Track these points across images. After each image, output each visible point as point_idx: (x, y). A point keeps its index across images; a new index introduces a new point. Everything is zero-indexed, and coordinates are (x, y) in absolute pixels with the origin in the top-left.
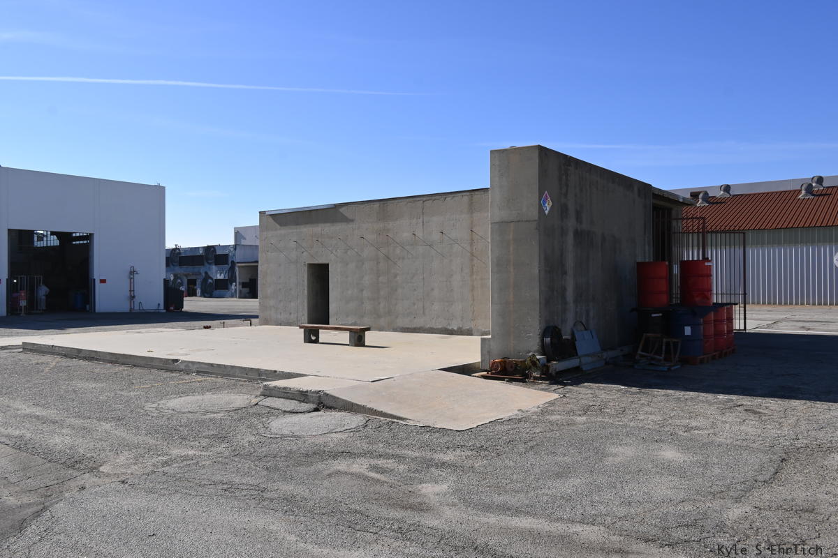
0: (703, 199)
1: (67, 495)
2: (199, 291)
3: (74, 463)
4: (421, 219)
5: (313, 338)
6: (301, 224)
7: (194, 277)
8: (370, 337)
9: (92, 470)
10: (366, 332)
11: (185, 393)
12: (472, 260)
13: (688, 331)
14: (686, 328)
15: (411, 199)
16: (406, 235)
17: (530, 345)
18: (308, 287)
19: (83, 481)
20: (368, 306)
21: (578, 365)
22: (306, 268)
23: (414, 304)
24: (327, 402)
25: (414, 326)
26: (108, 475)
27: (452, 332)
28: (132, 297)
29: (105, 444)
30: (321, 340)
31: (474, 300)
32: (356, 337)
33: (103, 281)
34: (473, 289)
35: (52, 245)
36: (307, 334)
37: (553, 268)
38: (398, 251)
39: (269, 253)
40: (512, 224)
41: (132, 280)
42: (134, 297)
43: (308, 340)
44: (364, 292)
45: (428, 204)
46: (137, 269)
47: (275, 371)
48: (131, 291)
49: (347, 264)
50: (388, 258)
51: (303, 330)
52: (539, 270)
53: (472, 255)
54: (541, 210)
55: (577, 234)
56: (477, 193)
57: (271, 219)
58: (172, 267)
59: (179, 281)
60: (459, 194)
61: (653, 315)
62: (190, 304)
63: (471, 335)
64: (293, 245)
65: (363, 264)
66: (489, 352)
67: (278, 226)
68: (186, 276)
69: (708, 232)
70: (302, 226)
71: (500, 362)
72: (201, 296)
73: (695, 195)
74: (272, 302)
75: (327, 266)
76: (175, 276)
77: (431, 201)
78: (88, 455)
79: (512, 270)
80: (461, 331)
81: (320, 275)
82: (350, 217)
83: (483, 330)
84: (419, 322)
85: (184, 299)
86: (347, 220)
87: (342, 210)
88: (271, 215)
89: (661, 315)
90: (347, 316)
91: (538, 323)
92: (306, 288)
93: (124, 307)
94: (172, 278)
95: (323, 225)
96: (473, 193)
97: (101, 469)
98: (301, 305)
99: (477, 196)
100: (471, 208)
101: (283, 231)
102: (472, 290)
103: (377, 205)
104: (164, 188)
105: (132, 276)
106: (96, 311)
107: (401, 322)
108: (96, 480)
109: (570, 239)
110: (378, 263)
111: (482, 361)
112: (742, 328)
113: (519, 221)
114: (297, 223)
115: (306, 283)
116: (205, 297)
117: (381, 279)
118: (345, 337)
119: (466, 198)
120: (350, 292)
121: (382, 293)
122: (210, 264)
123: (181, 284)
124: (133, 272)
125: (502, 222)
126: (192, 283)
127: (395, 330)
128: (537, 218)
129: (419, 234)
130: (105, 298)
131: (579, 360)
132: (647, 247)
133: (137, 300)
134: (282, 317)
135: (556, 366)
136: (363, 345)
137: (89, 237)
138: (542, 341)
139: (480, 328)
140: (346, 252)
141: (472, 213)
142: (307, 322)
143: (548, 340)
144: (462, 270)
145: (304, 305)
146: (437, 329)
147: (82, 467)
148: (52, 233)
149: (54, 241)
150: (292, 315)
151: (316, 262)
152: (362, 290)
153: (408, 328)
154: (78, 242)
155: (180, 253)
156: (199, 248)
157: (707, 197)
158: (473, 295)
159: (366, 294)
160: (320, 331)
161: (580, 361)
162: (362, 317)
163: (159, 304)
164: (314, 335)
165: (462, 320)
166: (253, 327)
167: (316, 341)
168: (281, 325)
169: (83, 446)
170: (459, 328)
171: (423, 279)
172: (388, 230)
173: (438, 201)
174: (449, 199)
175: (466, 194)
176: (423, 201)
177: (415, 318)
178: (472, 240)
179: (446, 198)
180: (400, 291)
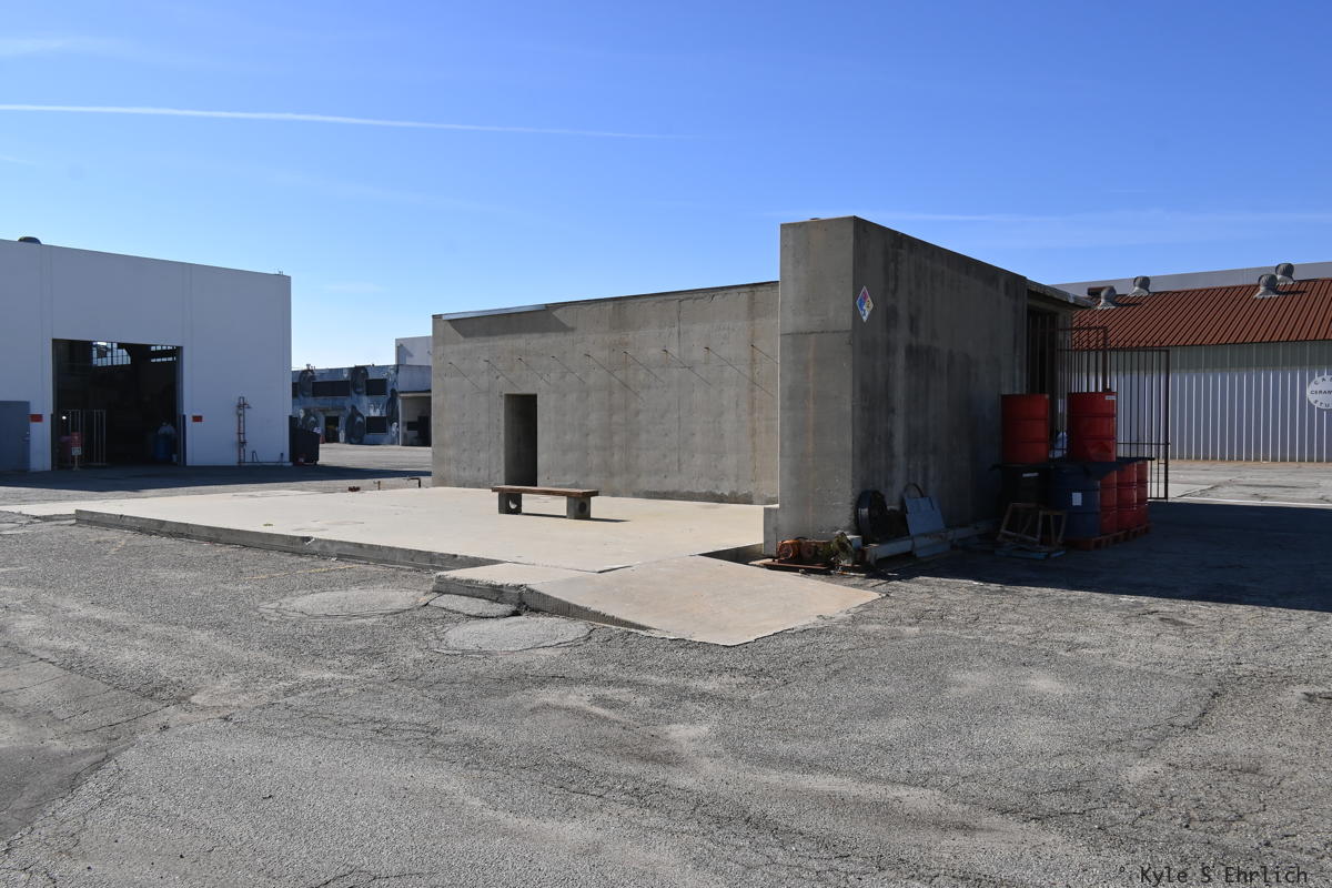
0: (1106, 298)
1: (141, 737)
2: (342, 435)
3: (153, 691)
4: (676, 328)
5: (513, 506)
6: (496, 334)
7: (333, 414)
8: (598, 505)
9: (178, 701)
10: (592, 498)
11: (319, 587)
12: (752, 390)
13: (1077, 499)
14: (1074, 494)
15: (662, 298)
16: (653, 352)
17: (837, 519)
18: (506, 430)
19: (166, 717)
20: (595, 459)
21: (909, 549)
22: (503, 402)
23: (665, 456)
24: (532, 602)
25: (665, 490)
26: (203, 709)
27: (721, 499)
28: (242, 444)
29: (199, 663)
30: (523, 511)
31: (754, 451)
32: (577, 507)
33: (197, 419)
34: (754, 432)
35: (120, 363)
36: (504, 502)
37: (873, 402)
38: (642, 376)
39: (446, 379)
40: (813, 335)
41: (242, 418)
42: (244, 443)
43: (505, 509)
44: (590, 437)
45: (687, 304)
46: (248, 400)
47: (456, 556)
48: (239, 433)
49: (565, 396)
50: (626, 386)
51: (497, 494)
52: (853, 406)
53: (753, 382)
54: (856, 315)
55: (911, 352)
56: (760, 288)
57: (450, 328)
58: (302, 397)
59: (313, 419)
60: (733, 291)
61: (1025, 475)
62: (329, 454)
63: (751, 503)
64: (482, 365)
65: (588, 396)
66: (776, 529)
67: (462, 338)
68: (323, 411)
69: (1112, 349)
70: (497, 338)
71: (792, 544)
72: (345, 442)
73: (1094, 293)
74: (451, 452)
75: (534, 397)
76: (307, 411)
77: (691, 301)
78: (174, 679)
79: (811, 406)
80: (736, 498)
81: (523, 411)
82: (570, 325)
83: (769, 496)
84: (670, 484)
85: (321, 446)
86: (564, 329)
87: (557, 313)
88: (450, 321)
89: (1036, 474)
90: (565, 474)
91: (850, 485)
92: (502, 431)
93: (230, 458)
94: (302, 415)
95: (528, 336)
96: (754, 289)
97: (193, 699)
98: (494, 457)
99: (760, 294)
100: (753, 312)
101: (468, 345)
102: (753, 435)
103: (610, 306)
104: (289, 278)
105: (241, 412)
106: (189, 462)
107: (645, 483)
108: (186, 715)
109: (900, 359)
110: (611, 393)
111: (766, 542)
112: (1162, 495)
113: (823, 332)
114: (489, 333)
115: (502, 424)
116: (352, 443)
117: (615, 418)
118: (560, 505)
119: (744, 297)
120: (568, 437)
121: (616, 439)
122: (358, 394)
123: (316, 424)
124: (242, 406)
125: (798, 333)
126: (332, 421)
127: (636, 495)
128: (850, 328)
129: (674, 350)
130: (201, 443)
131: (910, 542)
132: (1017, 372)
133: (248, 449)
134: (466, 474)
135: (876, 550)
136: (588, 517)
137: (176, 352)
138: (856, 513)
139: (764, 492)
140: (563, 377)
141: (753, 319)
142: (503, 482)
143: (865, 511)
144: (737, 405)
145: (500, 458)
146: (700, 494)
147: (165, 696)
148: (121, 346)
149: (123, 358)
150: (482, 471)
151: (517, 392)
152: (587, 435)
153: (655, 493)
154: (159, 360)
155: (313, 377)
156: (342, 369)
157: (1112, 296)
158: (754, 443)
159: (593, 440)
160: (523, 495)
161: (913, 545)
162: (587, 475)
163: (282, 454)
164: (514, 502)
165: (736, 481)
166: (423, 489)
167: (518, 511)
168: (464, 486)
169: (167, 666)
170: (733, 493)
171: (679, 418)
172: (626, 344)
173: (702, 300)
174: (718, 298)
175: (744, 290)
176: (680, 301)
177: (666, 477)
178: (753, 360)
179: (714, 296)
180: (643, 437)
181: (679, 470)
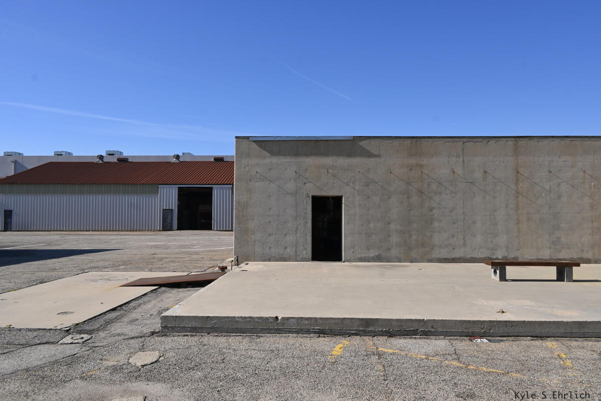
4: (461, 158)
12: (517, 197)
16: (444, 172)
20: (396, 239)
22: (310, 201)
23: (453, 236)
25: (454, 257)
31: (519, 232)
38: (434, 186)
44: (392, 225)
49: (369, 197)
53: (518, 193)
56: (522, 139)
60: (504, 139)
64: (290, 175)
65: (389, 198)
70: (304, 157)
77: (471, 143)
84: (458, 254)
86: (369, 155)
87: (363, 143)
90: (368, 249)
95: (335, 158)
96: (517, 139)
99: (522, 142)
100: (516, 152)
103: (409, 141)
114: (297, 154)
117: (413, 212)
119: (511, 143)
120: (372, 225)
121: (414, 226)
129: (459, 171)
134: (273, 252)
140: (367, 186)
141: (517, 156)
144: (507, 206)
145: (306, 239)
150: (288, 250)
151: (325, 194)
152: (389, 223)
158: (519, 228)
165: (507, 250)
170: (504, 257)
171: (464, 213)
172: (422, 166)
173: (480, 143)
174: (492, 142)
175: (510, 139)
176: (464, 143)
177: (454, 249)
178: (518, 180)
179: (489, 141)
180: (436, 224)
181: (465, 244)
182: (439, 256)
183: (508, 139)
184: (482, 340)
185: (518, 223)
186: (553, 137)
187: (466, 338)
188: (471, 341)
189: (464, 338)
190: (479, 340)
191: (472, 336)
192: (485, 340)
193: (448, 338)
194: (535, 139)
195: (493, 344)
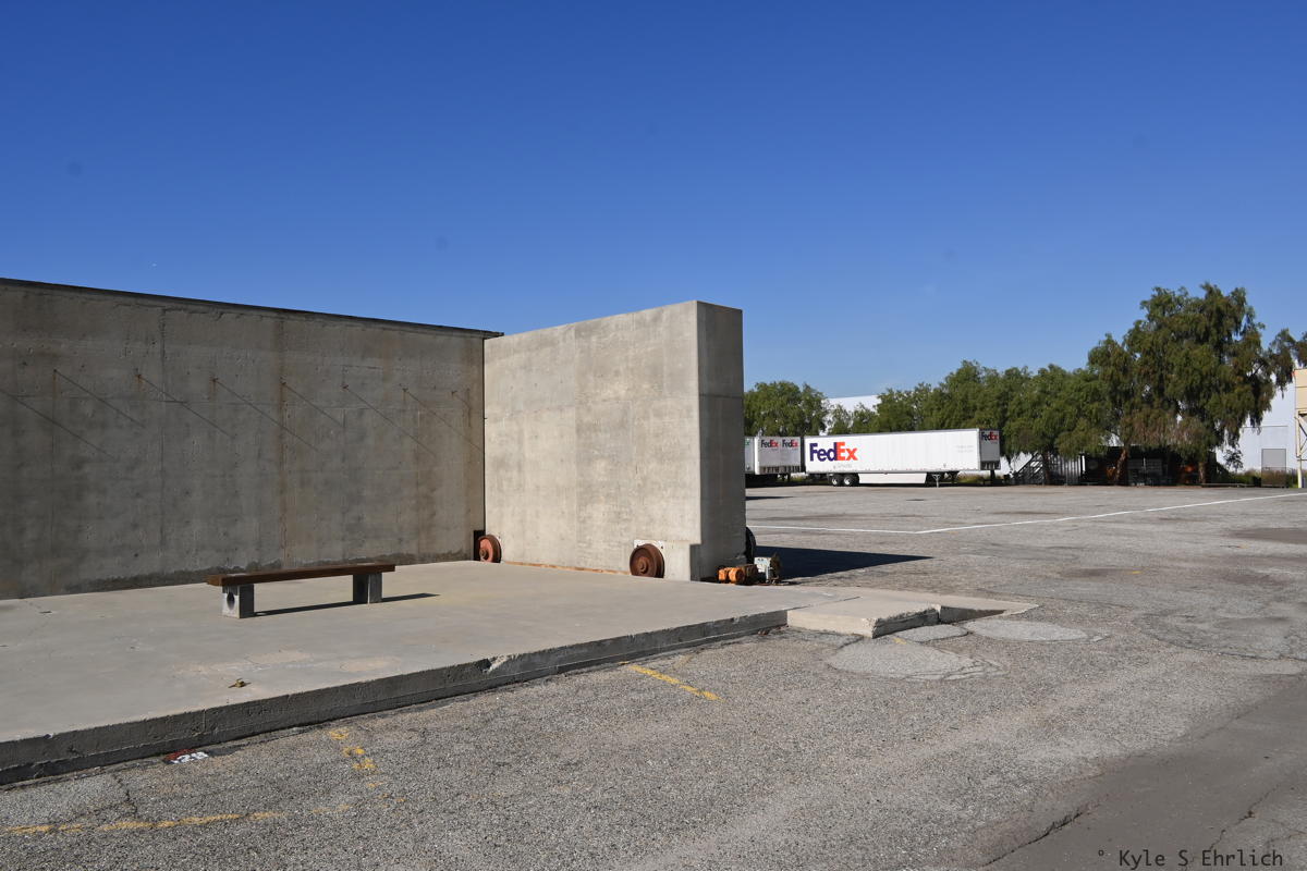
4: (158, 346)
12: (281, 437)
16: (113, 376)
23: (135, 526)
31: (284, 510)
40: (720, 400)
45: (177, 316)
53: (282, 427)
56: (292, 317)
66: (699, 563)
77: (182, 313)
84: (145, 565)
96: (283, 316)
100: (281, 343)
107: (112, 568)
110: (19, 433)
117: (27, 471)
121: (31, 505)
129: (153, 375)
141: (282, 351)
158: (283, 501)
173: (202, 316)
174: (229, 316)
175: (269, 314)
176: (165, 311)
177: (136, 555)
178: (282, 401)
179: (222, 314)
180: (92, 499)
181: (163, 543)
182: (98, 576)
183: (263, 313)
184: (194, 755)
185: (282, 492)
186: (351, 318)
187: (154, 760)
188: (168, 762)
189: (150, 760)
190: (187, 757)
191: (169, 751)
192: (200, 755)
193: (112, 767)
194: (318, 320)
195: (217, 760)
